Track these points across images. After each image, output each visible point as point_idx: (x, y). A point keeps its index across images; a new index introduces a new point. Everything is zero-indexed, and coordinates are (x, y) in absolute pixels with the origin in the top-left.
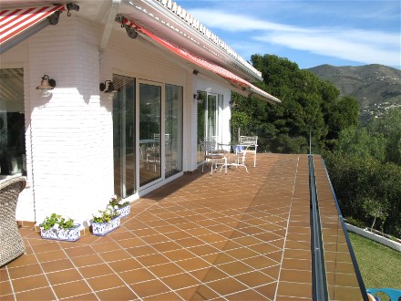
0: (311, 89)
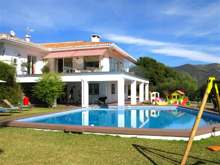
0: (161, 69)
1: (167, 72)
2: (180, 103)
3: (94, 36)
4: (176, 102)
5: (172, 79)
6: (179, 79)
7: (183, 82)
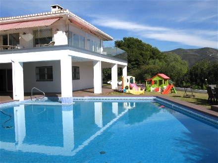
1: (154, 54)
2: (162, 91)
3: (54, 7)
4: (157, 90)
5: (157, 60)
6: (166, 61)
7: (171, 64)
